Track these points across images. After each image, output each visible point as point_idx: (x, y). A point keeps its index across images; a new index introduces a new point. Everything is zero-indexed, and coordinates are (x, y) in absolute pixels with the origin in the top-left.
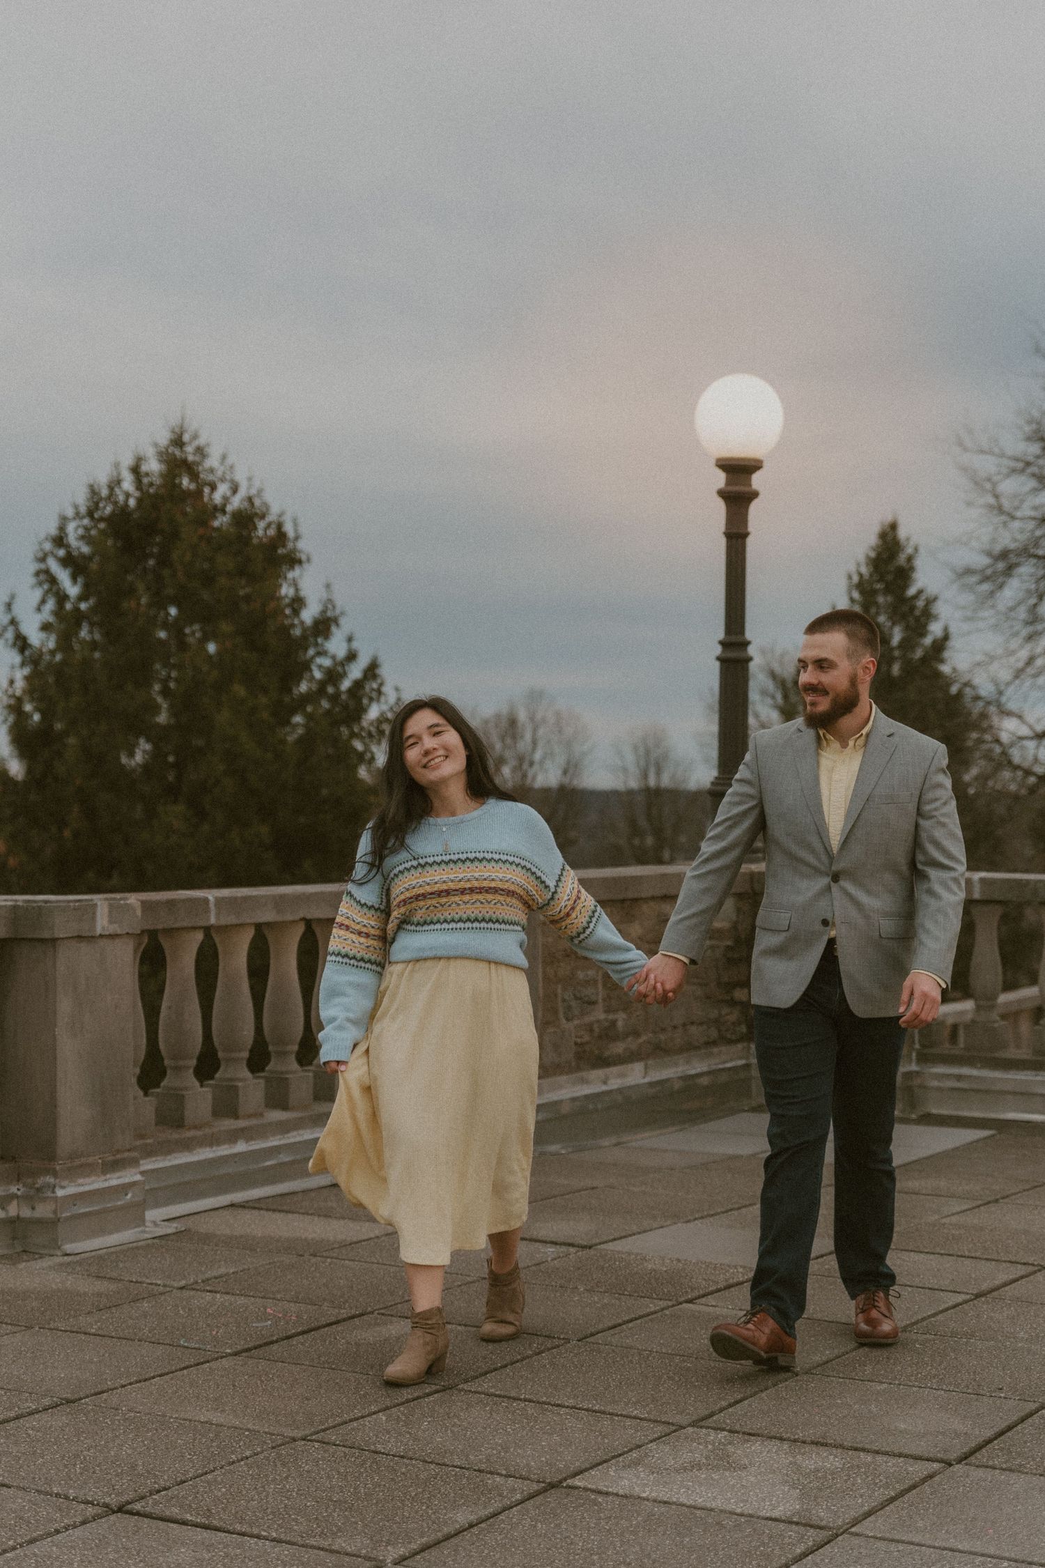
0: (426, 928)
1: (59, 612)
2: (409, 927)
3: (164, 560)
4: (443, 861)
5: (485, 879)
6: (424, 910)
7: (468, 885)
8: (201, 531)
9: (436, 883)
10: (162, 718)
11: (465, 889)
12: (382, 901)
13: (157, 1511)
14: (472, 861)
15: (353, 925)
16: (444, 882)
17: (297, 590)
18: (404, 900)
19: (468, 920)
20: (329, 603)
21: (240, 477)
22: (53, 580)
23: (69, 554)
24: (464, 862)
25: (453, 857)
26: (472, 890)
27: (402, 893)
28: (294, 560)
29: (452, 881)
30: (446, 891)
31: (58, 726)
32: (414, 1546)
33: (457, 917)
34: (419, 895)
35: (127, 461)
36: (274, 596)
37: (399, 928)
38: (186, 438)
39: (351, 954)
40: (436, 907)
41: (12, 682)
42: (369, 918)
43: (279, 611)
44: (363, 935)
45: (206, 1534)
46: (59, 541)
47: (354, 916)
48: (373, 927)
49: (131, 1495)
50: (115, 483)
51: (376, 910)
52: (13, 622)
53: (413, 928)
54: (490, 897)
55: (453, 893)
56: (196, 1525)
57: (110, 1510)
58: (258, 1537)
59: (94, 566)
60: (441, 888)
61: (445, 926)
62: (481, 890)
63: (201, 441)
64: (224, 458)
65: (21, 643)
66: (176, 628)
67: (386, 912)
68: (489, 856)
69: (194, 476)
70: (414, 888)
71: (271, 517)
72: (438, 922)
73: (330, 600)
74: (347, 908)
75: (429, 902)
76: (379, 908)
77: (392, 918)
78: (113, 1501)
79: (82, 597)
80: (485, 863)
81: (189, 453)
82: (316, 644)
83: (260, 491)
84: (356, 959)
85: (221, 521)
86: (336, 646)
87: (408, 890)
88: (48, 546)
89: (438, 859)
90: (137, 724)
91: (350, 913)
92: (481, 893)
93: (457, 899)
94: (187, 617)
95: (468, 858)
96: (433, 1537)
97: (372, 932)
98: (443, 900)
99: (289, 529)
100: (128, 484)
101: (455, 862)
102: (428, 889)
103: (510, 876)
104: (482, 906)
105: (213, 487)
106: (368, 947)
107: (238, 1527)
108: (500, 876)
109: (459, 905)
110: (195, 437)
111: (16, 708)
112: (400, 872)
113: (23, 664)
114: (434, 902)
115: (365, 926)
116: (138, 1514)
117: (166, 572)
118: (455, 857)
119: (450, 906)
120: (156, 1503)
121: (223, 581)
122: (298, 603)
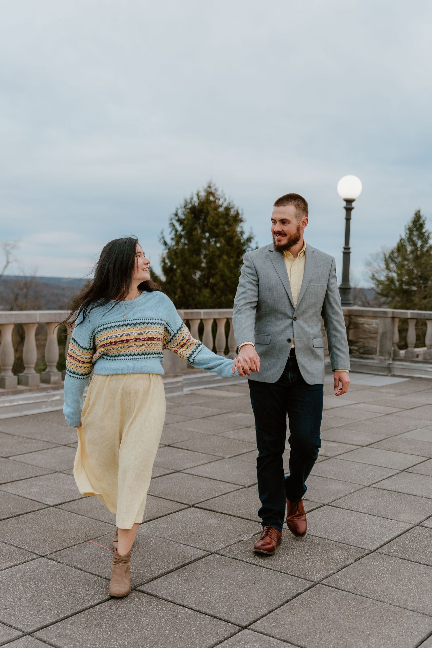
0: (116, 358)
1: (176, 234)
2: (106, 357)
3: (205, 220)
4: (124, 324)
5: (147, 334)
6: (115, 350)
7: (138, 337)
8: (215, 212)
9: (121, 336)
10: (203, 265)
11: (136, 339)
12: (91, 345)
13: (177, 446)
14: (139, 324)
15: (76, 356)
16: (126, 335)
17: (242, 229)
18: (104, 345)
19: (139, 354)
20: (251, 233)
21: (227, 197)
22: (174, 226)
23: (179, 219)
24: (135, 324)
25: (129, 322)
26: (140, 339)
27: (103, 341)
28: (241, 221)
29: (130, 335)
30: (127, 340)
31: (175, 267)
32: (233, 455)
33: (133, 353)
34: (112, 343)
35: (195, 192)
36: (235, 231)
37: (100, 357)
38: (212, 186)
39: (76, 372)
40: (121, 348)
41: (163, 254)
42: (84, 354)
43: (237, 235)
44: (81, 362)
45: (187, 451)
46: (176, 215)
47: (76, 352)
48: (86, 359)
49: (171, 443)
50: (192, 199)
51: (88, 350)
52: (163, 237)
53: (109, 358)
54: (149, 342)
55: (130, 341)
56: (185, 449)
57: (166, 446)
58: (198, 452)
59: (185, 222)
60: (124, 339)
61: (127, 357)
62: (145, 339)
63: (216, 187)
64: (222, 191)
65: (165, 243)
66: (208, 239)
67: (94, 349)
68: (147, 321)
69: (214, 196)
70: (109, 339)
71: (235, 209)
72: (123, 355)
73: (252, 233)
74: (73, 347)
75: (118, 346)
76: (90, 348)
77: (97, 352)
78: (167, 444)
79: (183, 230)
80: (146, 325)
81: (213, 190)
82: (247, 245)
83: (232, 201)
84: (79, 375)
85: (221, 210)
86: (253, 245)
87: (106, 339)
88: (173, 216)
89: (121, 323)
90: (197, 266)
91: (74, 350)
92: (145, 341)
93: (132, 344)
94: (211, 237)
95: (137, 323)
96: (237, 454)
97: (86, 361)
98: (125, 345)
99: (240, 212)
100: (195, 199)
101: (131, 325)
102: (118, 339)
103: (158, 331)
104: (145, 347)
105: (219, 199)
106: (84, 368)
107: (194, 450)
108: (154, 331)
109: (133, 347)
110: (214, 185)
111: (164, 261)
112: (101, 330)
113: (165, 249)
114: (120, 346)
115: (82, 358)
116: (172, 447)
117: (205, 224)
118: (130, 322)
119: (129, 347)
120: (176, 445)
121: (221, 226)
122: (242, 233)
